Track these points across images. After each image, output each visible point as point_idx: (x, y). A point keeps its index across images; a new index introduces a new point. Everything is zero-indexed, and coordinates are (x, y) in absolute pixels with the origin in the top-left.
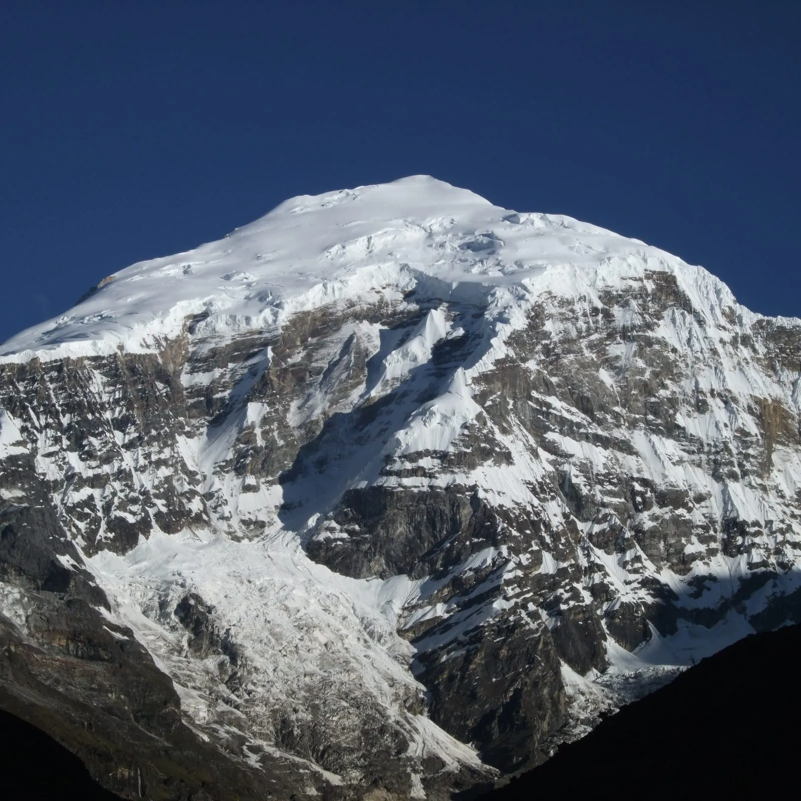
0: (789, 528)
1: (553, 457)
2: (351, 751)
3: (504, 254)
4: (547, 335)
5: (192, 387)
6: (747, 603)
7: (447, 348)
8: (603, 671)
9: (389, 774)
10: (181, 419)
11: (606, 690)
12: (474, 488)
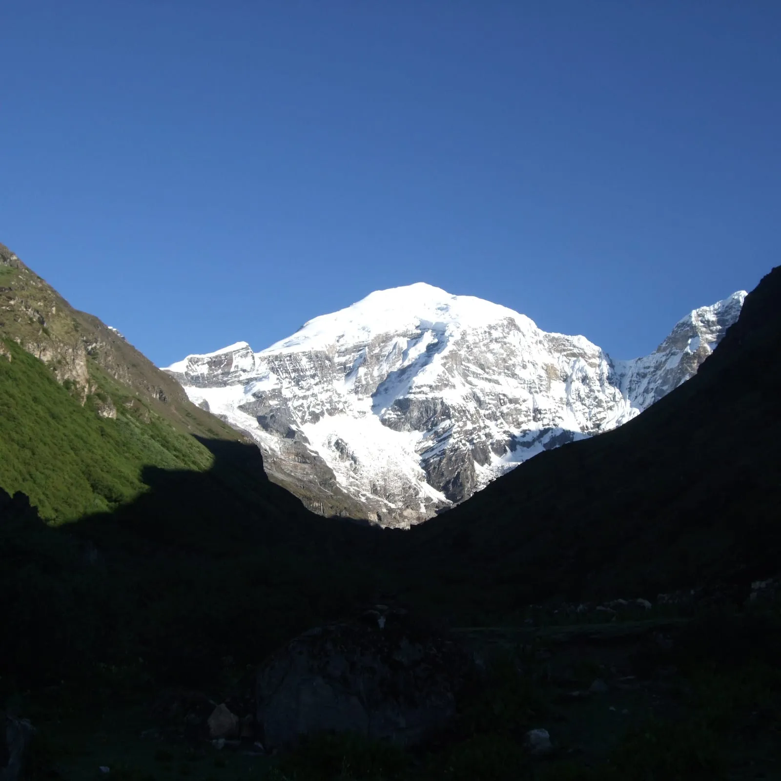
0: (557, 411)
1: (471, 386)
2: (399, 495)
3: (451, 311)
4: (467, 341)
5: (339, 362)
6: (542, 439)
7: (432, 347)
8: (490, 465)
9: (412, 504)
10: (335, 374)
11: (491, 472)
12: (442, 398)
